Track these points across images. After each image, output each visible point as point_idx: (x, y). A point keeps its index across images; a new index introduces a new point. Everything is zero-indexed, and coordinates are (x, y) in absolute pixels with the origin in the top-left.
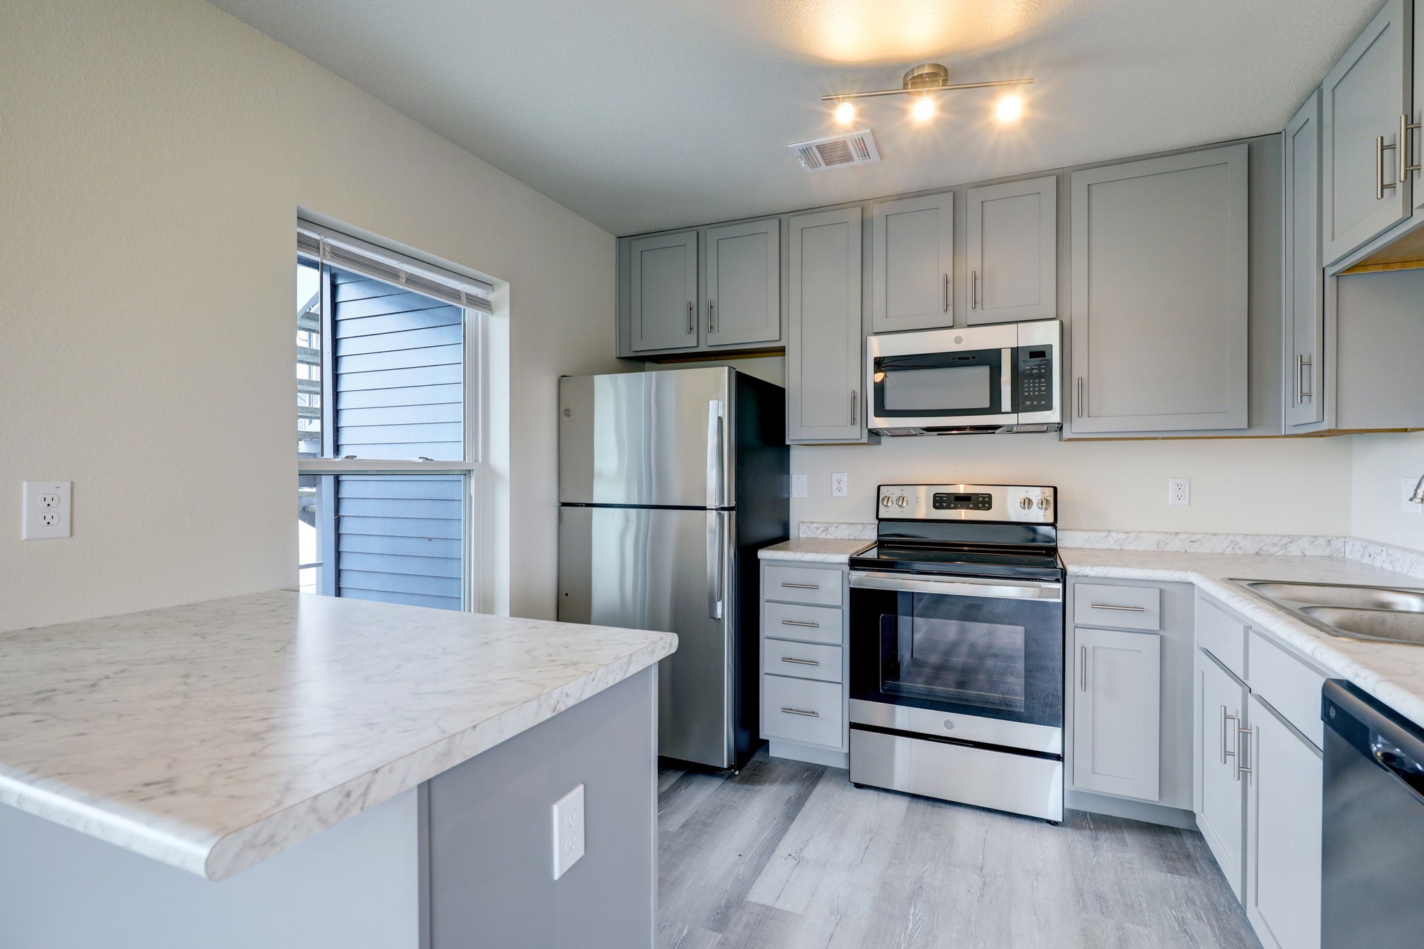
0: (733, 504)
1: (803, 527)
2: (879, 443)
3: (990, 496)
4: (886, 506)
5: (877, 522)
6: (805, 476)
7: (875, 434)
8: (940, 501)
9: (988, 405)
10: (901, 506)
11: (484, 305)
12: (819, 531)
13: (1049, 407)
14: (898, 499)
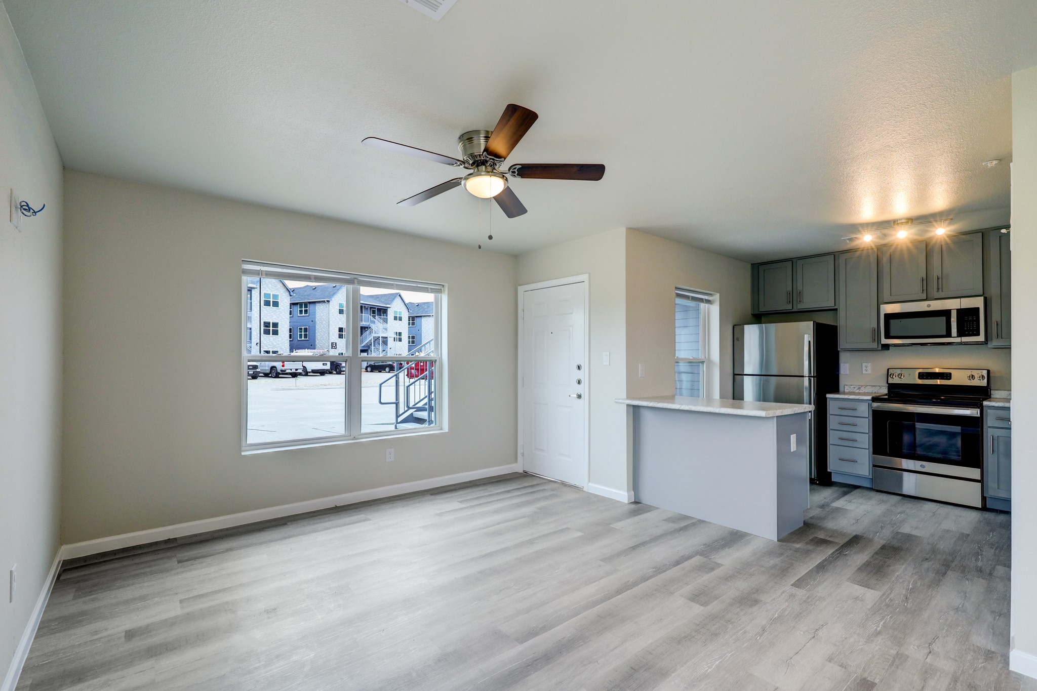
0: (815, 375)
1: (846, 387)
2: (889, 349)
3: (950, 374)
4: (892, 378)
5: (887, 385)
6: (848, 364)
7: (886, 347)
8: (922, 376)
9: (945, 334)
10: (901, 378)
11: (708, 302)
12: (856, 389)
13: (978, 334)
14: (899, 375)
